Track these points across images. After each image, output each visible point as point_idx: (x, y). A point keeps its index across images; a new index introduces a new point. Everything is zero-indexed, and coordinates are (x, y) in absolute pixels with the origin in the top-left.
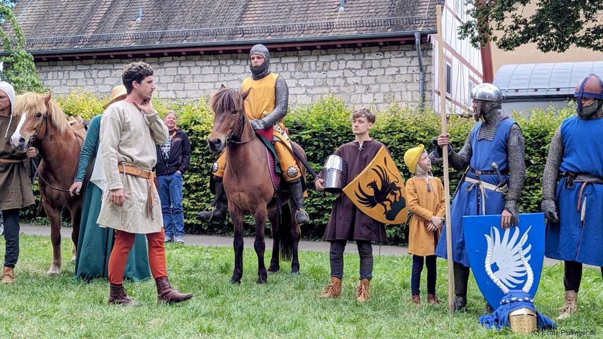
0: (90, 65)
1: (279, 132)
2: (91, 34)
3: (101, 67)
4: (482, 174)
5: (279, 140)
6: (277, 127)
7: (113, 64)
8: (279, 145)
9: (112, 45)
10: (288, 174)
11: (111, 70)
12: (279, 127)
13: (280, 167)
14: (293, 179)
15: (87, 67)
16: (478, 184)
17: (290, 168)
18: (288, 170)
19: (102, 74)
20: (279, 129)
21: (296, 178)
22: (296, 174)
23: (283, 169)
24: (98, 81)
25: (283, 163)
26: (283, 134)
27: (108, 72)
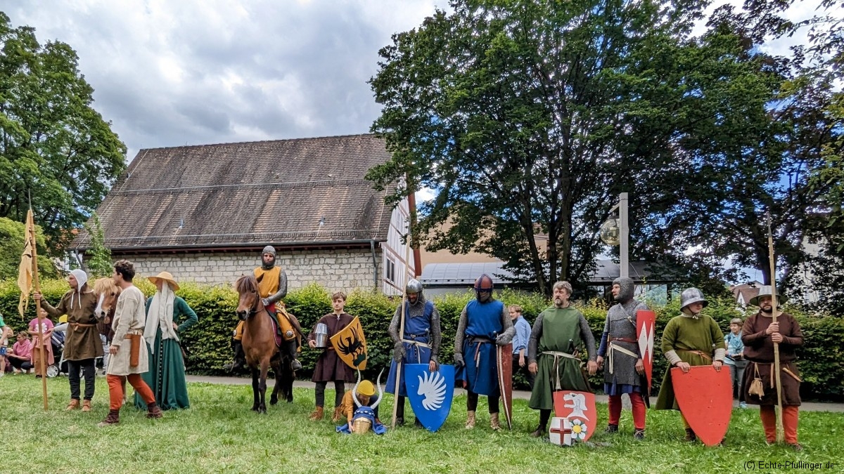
0: (146, 258)
1: (280, 307)
2: (146, 237)
3: (154, 259)
4: (417, 336)
5: (280, 312)
6: (278, 303)
7: (162, 258)
8: (280, 315)
9: (161, 245)
10: (286, 335)
11: (160, 262)
12: (280, 303)
13: (280, 331)
14: (290, 339)
15: (143, 260)
16: (414, 344)
17: (287, 331)
18: (286, 333)
19: (154, 264)
20: (280, 305)
22: (292, 336)
23: (283, 332)
24: (151, 269)
25: (283, 328)
26: (282, 308)
27: (158, 263)
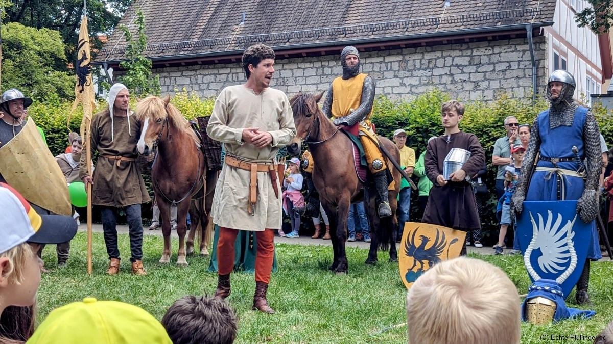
0: (196, 70)
1: (365, 128)
2: (196, 40)
3: (206, 72)
4: (560, 161)
5: (365, 134)
6: (363, 123)
7: (217, 69)
8: (365, 139)
9: (215, 50)
10: (373, 166)
11: (215, 75)
12: (365, 123)
13: (366, 160)
14: (378, 171)
15: (193, 73)
16: (556, 172)
17: (375, 160)
18: (373, 162)
19: (207, 79)
20: (365, 125)
21: (380, 170)
22: (381, 167)
23: (368, 161)
24: (203, 86)
25: (369, 156)
26: (369, 129)
27: (213, 77)
